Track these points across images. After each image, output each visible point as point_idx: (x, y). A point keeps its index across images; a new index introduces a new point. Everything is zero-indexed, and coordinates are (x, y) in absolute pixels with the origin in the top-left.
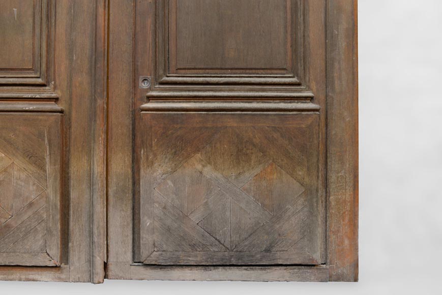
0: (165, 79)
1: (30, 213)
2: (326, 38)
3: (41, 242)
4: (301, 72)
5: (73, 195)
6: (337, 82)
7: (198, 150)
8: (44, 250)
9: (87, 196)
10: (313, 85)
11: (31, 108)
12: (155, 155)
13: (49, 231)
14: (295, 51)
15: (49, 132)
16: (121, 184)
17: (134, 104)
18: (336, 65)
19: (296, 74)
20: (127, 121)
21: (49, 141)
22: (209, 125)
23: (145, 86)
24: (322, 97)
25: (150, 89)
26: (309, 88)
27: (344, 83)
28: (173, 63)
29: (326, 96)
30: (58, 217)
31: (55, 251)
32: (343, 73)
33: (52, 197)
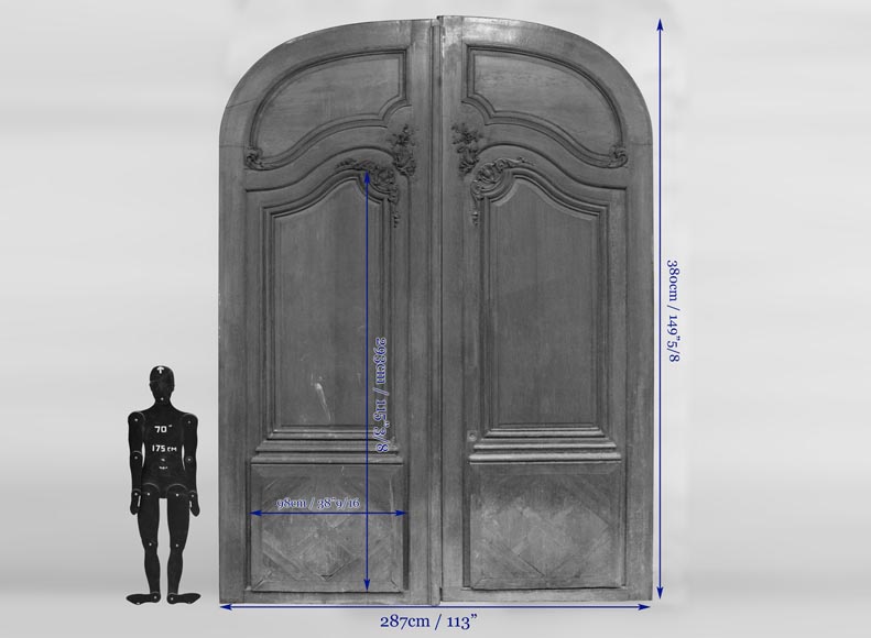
0: (490, 433)
1: (378, 548)
2: (627, 396)
3: (387, 573)
4: (605, 427)
5: (413, 532)
6: (636, 435)
7: (518, 495)
8: (389, 579)
9: (424, 534)
10: (615, 437)
11: (377, 461)
12: (483, 500)
13: (394, 563)
14: (600, 408)
15: (393, 482)
16: (453, 522)
17: (463, 455)
18: (635, 420)
19: (600, 428)
20: (458, 470)
21: (393, 488)
22: (528, 474)
23: (472, 439)
24: (622, 446)
25: (477, 442)
26: (612, 440)
27: (642, 435)
28: (496, 419)
29: (626, 446)
30: (401, 551)
31: (399, 580)
32: (641, 427)
33: (396, 534)
